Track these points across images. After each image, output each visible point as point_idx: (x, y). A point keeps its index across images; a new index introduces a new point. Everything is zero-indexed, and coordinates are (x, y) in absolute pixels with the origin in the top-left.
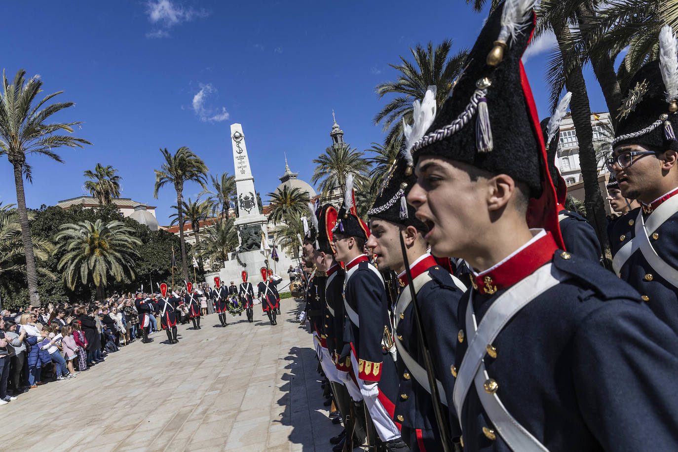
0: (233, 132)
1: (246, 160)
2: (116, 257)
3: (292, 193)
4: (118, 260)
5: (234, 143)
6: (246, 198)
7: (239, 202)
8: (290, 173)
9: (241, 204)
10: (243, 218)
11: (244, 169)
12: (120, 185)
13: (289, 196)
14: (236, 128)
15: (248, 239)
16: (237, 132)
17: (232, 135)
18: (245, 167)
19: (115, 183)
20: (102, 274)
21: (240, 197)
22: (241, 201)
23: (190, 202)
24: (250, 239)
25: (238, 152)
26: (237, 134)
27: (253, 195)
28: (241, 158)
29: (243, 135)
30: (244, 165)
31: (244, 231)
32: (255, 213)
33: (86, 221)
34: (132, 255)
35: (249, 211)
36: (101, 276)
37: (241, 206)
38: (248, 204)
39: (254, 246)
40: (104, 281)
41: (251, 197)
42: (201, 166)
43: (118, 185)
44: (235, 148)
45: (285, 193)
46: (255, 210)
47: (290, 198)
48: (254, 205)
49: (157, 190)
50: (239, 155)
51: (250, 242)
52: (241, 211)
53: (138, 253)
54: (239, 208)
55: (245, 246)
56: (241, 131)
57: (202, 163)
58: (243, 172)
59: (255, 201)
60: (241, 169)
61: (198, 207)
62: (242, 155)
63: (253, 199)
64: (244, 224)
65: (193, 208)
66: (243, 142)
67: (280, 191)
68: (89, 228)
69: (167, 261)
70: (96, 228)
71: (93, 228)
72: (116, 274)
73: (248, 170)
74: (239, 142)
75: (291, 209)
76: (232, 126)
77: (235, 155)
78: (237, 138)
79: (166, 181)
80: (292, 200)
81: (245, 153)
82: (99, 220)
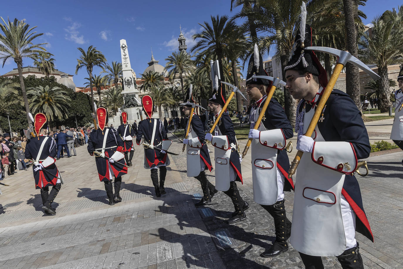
0: (121, 44)
1: (128, 60)
2: (57, 107)
3: (154, 75)
4: (59, 108)
5: (122, 50)
6: (128, 80)
7: (124, 82)
8: (154, 60)
9: (125, 83)
10: (126, 90)
11: (127, 65)
12: (55, 64)
13: (152, 77)
14: (123, 42)
15: (129, 102)
16: (123, 44)
17: (121, 46)
18: (127, 63)
19: (51, 63)
20: (51, 115)
21: (125, 79)
22: (125, 81)
23: (95, 76)
24: (130, 102)
25: (124, 55)
26: (124, 46)
27: (131, 79)
28: (126, 58)
29: (127, 46)
30: (127, 62)
31: (126, 97)
32: (133, 88)
33: (40, 86)
34: (66, 105)
35: (129, 87)
36: (50, 116)
37: (125, 84)
38: (129, 83)
39: (131, 105)
40: (52, 118)
41: (130, 79)
42: (102, 58)
43: (53, 64)
44: (122, 53)
45: (150, 75)
46: (133, 86)
47: (153, 78)
48: (132, 84)
49: (78, 69)
50: (124, 57)
51: (130, 103)
52: (125, 87)
53: (69, 105)
54: (124, 85)
55: (127, 105)
56: (126, 44)
57: (103, 57)
58: (126, 66)
59: (133, 82)
60: (125, 65)
61: (100, 80)
62: (126, 57)
63: (131, 81)
64: (127, 94)
65: (97, 80)
66: (127, 50)
67: (147, 73)
68: (43, 90)
69: (84, 110)
70: (46, 90)
71: (44, 90)
72: (58, 115)
73: (129, 65)
74: (124, 50)
75: (153, 84)
76: (121, 41)
77: (123, 57)
78: (123, 47)
79: (83, 65)
80: (154, 79)
81: (128, 56)
82: (47, 86)
